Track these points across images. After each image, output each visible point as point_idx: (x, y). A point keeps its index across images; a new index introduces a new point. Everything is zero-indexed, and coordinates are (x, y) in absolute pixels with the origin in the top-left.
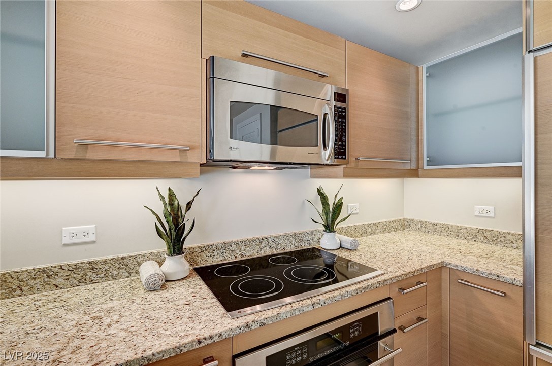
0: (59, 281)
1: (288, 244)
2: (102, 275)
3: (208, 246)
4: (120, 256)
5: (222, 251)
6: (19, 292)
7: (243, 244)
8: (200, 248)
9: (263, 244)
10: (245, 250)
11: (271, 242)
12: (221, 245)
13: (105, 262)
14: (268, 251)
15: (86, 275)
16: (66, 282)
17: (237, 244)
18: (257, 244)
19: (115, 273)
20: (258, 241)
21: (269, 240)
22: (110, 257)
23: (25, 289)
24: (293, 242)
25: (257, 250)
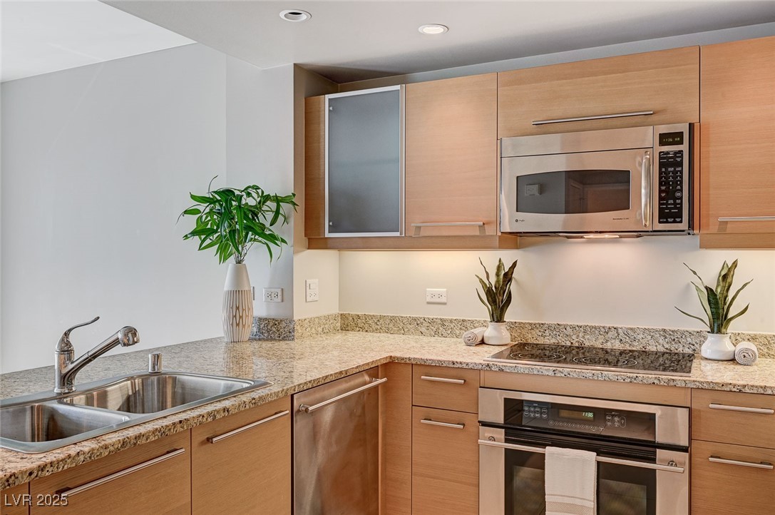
0: (423, 329)
1: (652, 342)
2: (449, 332)
3: (539, 324)
4: (462, 318)
5: (555, 332)
6: (403, 332)
7: (582, 329)
8: (531, 324)
9: (610, 334)
10: (583, 337)
11: (622, 334)
12: (553, 326)
13: (451, 321)
14: (617, 345)
15: (439, 329)
16: (427, 332)
17: (573, 328)
18: (601, 333)
19: (458, 332)
20: (603, 330)
21: (620, 331)
22: (455, 318)
23: (406, 330)
24: (661, 341)
25: (601, 341)
